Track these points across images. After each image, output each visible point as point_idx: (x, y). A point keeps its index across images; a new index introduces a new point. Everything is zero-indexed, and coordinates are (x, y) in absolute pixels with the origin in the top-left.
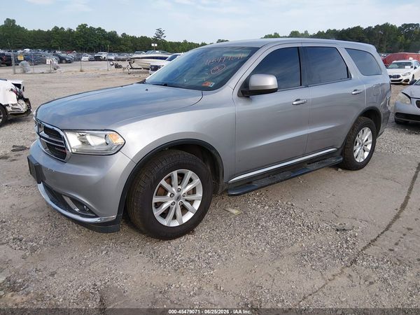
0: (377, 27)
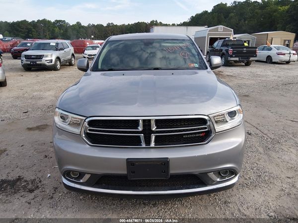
0: (38, 21)
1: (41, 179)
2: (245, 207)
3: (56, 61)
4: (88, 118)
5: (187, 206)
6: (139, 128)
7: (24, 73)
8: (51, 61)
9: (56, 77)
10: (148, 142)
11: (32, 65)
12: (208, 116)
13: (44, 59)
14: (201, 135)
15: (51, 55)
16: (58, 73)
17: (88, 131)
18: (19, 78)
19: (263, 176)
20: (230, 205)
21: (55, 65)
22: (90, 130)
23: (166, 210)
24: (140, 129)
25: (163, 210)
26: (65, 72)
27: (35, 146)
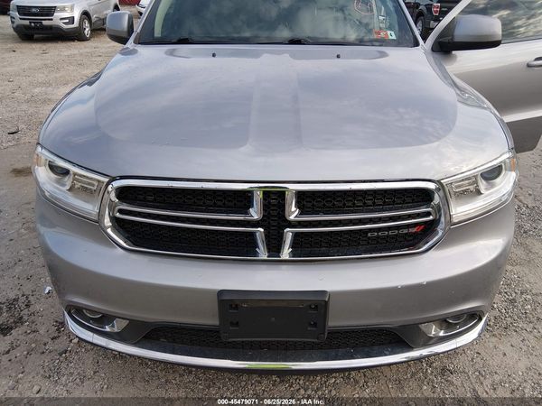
1: (31, 298)
2: (488, 382)
3: (81, 20)
4: (114, 179)
5: (357, 382)
6: (251, 211)
7: (16, 45)
8: (72, 20)
9: (81, 54)
10: (274, 248)
11: (34, 28)
12: (438, 182)
13: (57, 15)
14: (414, 230)
15: (72, 8)
16: (85, 47)
17: (118, 215)
18: (7, 55)
19: (520, 300)
20: (453, 378)
21: (81, 28)
22: (121, 211)
23: (309, 392)
24: (255, 213)
25: (302, 391)
26: (99, 45)
27: (26, 214)
